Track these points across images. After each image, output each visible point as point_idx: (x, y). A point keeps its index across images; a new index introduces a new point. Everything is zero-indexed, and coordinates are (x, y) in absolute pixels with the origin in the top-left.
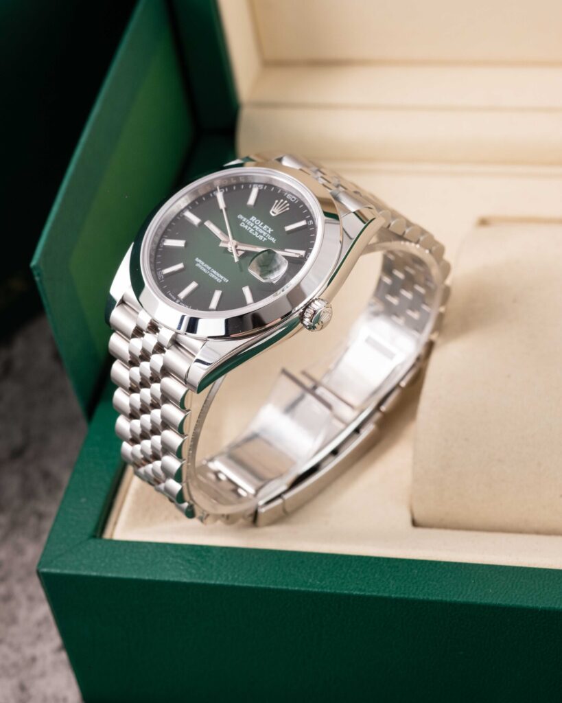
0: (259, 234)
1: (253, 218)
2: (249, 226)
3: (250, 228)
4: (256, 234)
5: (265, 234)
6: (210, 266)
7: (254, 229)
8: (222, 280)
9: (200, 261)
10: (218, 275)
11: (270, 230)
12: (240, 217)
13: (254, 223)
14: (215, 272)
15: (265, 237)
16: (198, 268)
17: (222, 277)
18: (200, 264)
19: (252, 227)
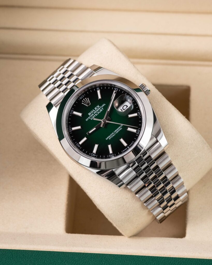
0: (99, 111)
1: (89, 114)
2: (93, 116)
3: (94, 115)
4: (99, 112)
5: (99, 109)
6: (112, 133)
7: (95, 113)
8: (121, 127)
9: (108, 138)
10: (117, 129)
11: (98, 107)
12: (87, 120)
13: (92, 114)
14: (116, 131)
15: (101, 109)
16: (112, 139)
17: (119, 127)
18: (109, 137)
19: (94, 114)
